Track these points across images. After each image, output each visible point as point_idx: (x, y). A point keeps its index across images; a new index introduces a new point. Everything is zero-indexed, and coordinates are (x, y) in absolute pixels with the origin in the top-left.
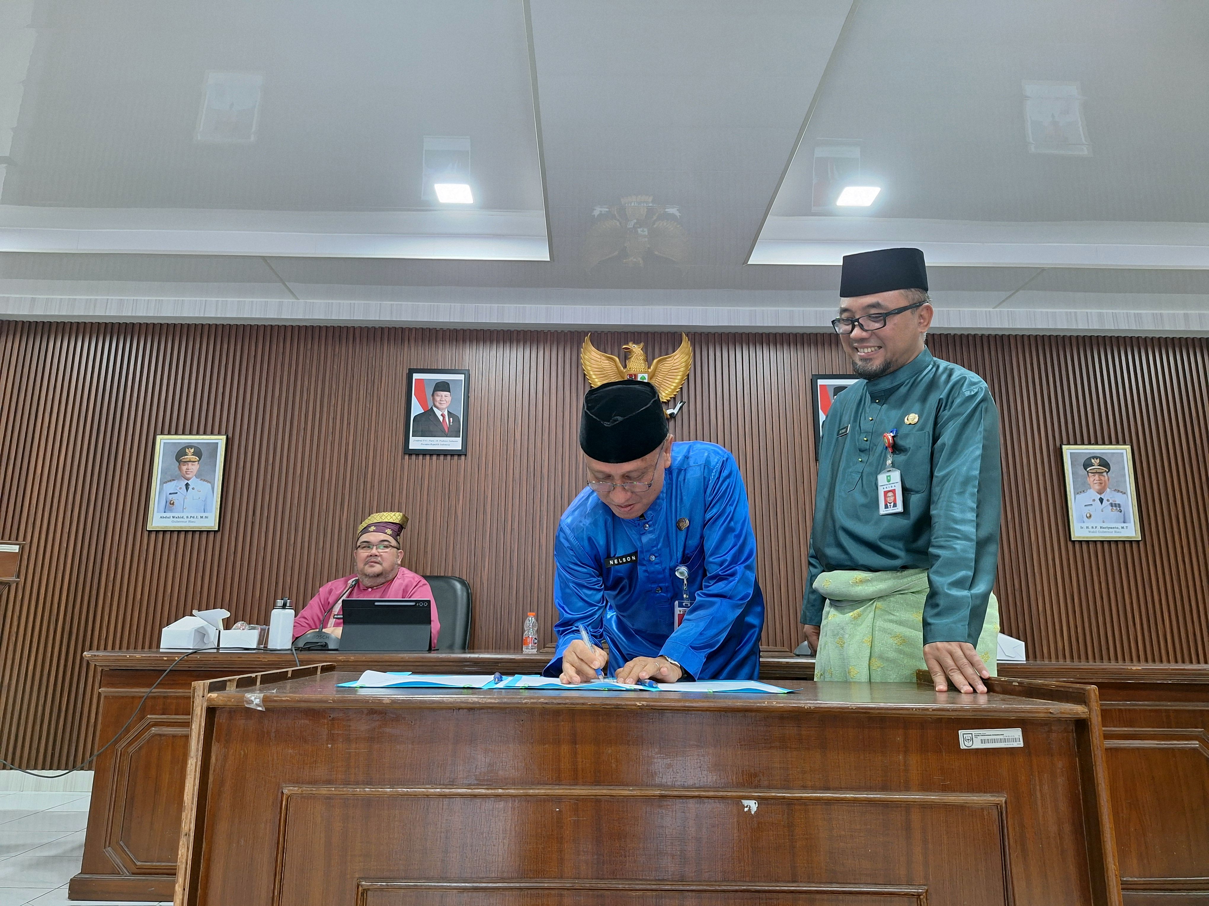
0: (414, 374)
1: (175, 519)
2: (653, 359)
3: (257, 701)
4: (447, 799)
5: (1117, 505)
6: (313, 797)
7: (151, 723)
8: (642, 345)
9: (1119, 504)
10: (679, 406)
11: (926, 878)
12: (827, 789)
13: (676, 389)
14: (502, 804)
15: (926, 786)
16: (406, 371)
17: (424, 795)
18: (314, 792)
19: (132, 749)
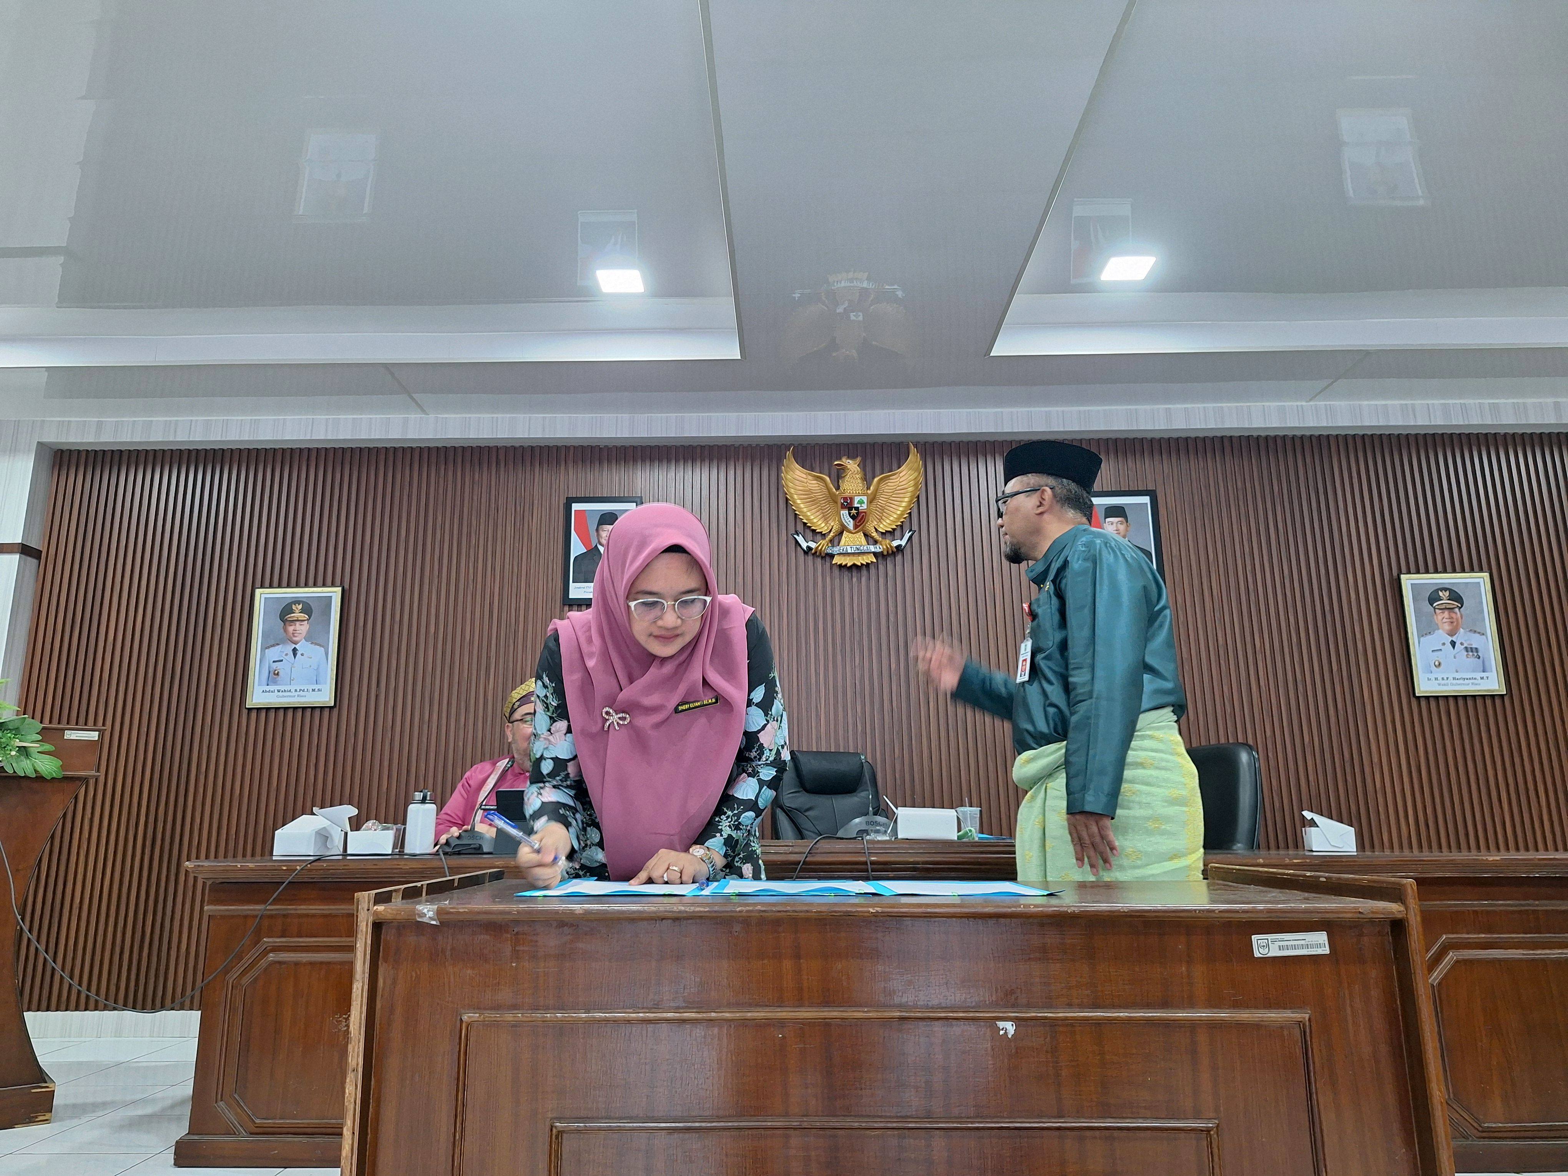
0: (574, 505)
1: (280, 694)
2: (874, 478)
3: (431, 914)
4: (652, 1025)
5: (1474, 650)
6: (495, 1024)
7: (268, 948)
8: (859, 459)
9: (1476, 649)
10: (907, 536)
11: (1217, 1110)
12: (1096, 1006)
13: (904, 515)
14: (716, 1030)
15: (1214, 1003)
16: (563, 501)
17: (625, 1021)
18: (499, 1019)
19: (246, 980)
